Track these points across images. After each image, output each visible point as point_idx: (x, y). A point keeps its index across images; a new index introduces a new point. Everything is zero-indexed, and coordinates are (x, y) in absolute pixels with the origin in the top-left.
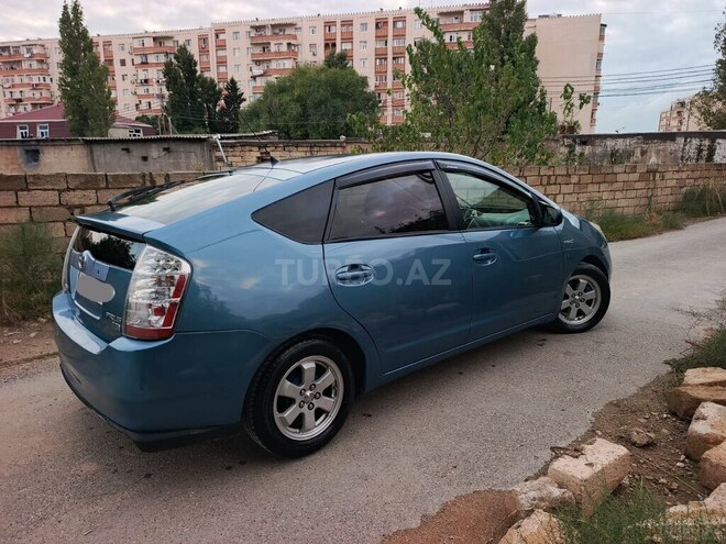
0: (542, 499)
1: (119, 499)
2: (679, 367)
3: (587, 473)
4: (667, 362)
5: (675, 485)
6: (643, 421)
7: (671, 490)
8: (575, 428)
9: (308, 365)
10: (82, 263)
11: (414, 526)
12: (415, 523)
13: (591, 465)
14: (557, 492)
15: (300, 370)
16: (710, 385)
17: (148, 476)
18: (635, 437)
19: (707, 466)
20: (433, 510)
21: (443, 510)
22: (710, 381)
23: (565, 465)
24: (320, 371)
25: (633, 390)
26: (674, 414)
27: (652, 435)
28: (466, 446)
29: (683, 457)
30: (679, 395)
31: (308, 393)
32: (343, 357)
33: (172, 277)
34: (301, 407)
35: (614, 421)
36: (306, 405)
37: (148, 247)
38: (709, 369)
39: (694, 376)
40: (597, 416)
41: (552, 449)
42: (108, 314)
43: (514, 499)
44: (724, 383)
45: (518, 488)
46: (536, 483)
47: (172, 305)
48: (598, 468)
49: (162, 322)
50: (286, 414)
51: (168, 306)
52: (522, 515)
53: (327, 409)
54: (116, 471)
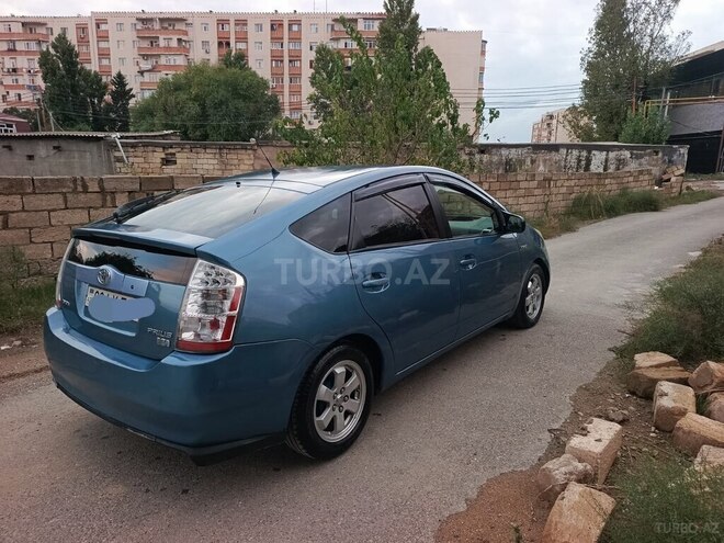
0: (571, 473)
1: (165, 518)
2: (626, 353)
3: (598, 448)
4: (610, 350)
5: (656, 452)
6: (611, 401)
7: (654, 456)
8: (561, 411)
10: (104, 278)
11: (462, 510)
12: (462, 507)
13: (599, 440)
14: (580, 466)
15: (333, 375)
16: (658, 366)
17: (185, 491)
18: (612, 415)
19: (680, 433)
20: (473, 494)
21: (481, 493)
22: (655, 363)
23: (576, 441)
24: (348, 375)
25: (593, 375)
26: (633, 393)
27: (625, 412)
28: (476, 435)
29: (653, 429)
30: (637, 377)
31: (339, 397)
32: (367, 361)
33: (225, 291)
34: (334, 410)
35: (589, 404)
36: (337, 409)
37: (200, 261)
38: (651, 353)
39: (644, 360)
40: (574, 399)
41: (549, 431)
42: (150, 329)
43: (548, 476)
44: (668, 364)
45: (550, 465)
46: (561, 459)
47: (230, 319)
48: (605, 442)
49: (219, 335)
50: (323, 417)
51: (225, 319)
52: (558, 489)
53: (354, 411)
54: (147, 491)
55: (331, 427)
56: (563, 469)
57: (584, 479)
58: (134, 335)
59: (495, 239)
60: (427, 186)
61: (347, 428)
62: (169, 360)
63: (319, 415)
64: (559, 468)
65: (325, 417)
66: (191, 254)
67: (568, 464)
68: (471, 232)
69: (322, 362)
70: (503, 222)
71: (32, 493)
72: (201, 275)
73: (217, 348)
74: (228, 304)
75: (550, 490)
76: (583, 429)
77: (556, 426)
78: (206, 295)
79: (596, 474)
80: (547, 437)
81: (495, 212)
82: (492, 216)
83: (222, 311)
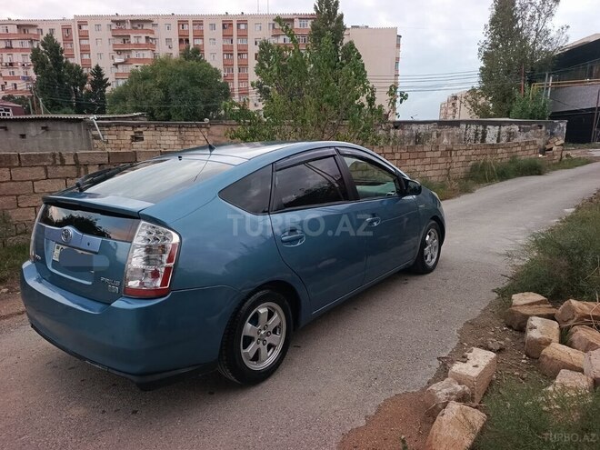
0: (451, 394)
1: (117, 434)
2: (505, 294)
3: (475, 373)
4: (494, 291)
5: (525, 376)
6: (491, 333)
7: (523, 379)
8: (449, 342)
9: (263, 310)
10: (66, 237)
11: (362, 425)
12: (362, 423)
13: (476, 366)
14: (460, 388)
15: (257, 314)
16: (530, 304)
17: (135, 412)
18: (491, 346)
19: (545, 360)
20: (371, 412)
21: (379, 411)
22: (529, 302)
23: (457, 368)
24: (270, 315)
25: (478, 312)
26: (510, 327)
27: (502, 342)
28: (378, 363)
29: (524, 356)
30: (512, 313)
31: (262, 332)
32: (286, 303)
33: (163, 246)
34: (258, 343)
35: (473, 335)
36: (261, 342)
37: (143, 222)
38: (526, 293)
39: (519, 299)
40: (460, 332)
41: (439, 359)
42: (103, 279)
43: (432, 396)
44: (539, 303)
45: (434, 387)
46: (444, 382)
47: (168, 269)
48: (481, 368)
49: (159, 283)
50: (248, 350)
51: (163, 270)
52: (440, 406)
53: (275, 343)
54: (104, 412)
55: (256, 358)
56: (445, 391)
57: (463, 398)
58: (90, 283)
59: (397, 200)
60: (338, 157)
61: (270, 358)
62: (118, 304)
63: (245, 347)
64: (441, 390)
65: (251, 349)
66: (135, 216)
67: (450, 386)
68: (377, 195)
69: (247, 304)
70: (404, 187)
71: (9, 415)
72: (144, 234)
73: (158, 293)
74: (166, 257)
75: (435, 407)
76: (464, 357)
77: (445, 355)
78: (149, 250)
79: (473, 394)
80: (436, 364)
81: (397, 178)
82: (394, 181)
83: (162, 263)
